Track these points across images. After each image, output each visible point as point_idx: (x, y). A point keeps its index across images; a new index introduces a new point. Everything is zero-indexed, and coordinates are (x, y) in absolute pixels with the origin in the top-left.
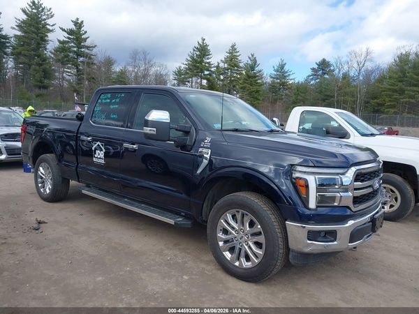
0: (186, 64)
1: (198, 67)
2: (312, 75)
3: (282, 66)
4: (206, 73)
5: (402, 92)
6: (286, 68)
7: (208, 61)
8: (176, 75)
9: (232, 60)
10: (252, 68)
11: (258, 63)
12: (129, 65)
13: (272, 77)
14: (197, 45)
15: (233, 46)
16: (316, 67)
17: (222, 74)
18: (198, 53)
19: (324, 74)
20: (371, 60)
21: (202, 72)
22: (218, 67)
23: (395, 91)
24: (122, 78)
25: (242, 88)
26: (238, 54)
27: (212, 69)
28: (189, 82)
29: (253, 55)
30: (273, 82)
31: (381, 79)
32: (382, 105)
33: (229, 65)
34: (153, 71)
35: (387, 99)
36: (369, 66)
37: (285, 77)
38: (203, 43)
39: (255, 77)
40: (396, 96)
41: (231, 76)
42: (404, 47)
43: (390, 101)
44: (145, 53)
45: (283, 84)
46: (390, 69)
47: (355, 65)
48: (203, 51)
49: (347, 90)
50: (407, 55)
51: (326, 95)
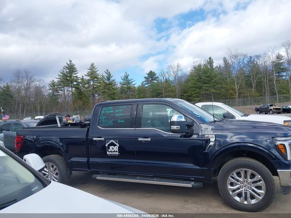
0: (59, 79)
1: (69, 80)
2: (146, 81)
3: (127, 77)
4: (75, 83)
5: (200, 88)
6: (129, 78)
7: (75, 75)
8: (51, 86)
9: (93, 73)
10: (109, 79)
11: (111, 75)
12: (13, 81)
13: (121, 84)
14: (66, 65)
15: (92, 65)
16: (147, 76)
17: (87, 83)
18: (67, 71)
19: (153, 80)
20: (181, 70)
21: (72, 82)
22: (82, 79)
23: (196, 87)
24: (8, 91)
25: (102, 92)
26: (96, 70)
27: (79, 81)
28: (62, 90)
29: (107, 71)
30: (122, 87)
31: (187, 81)
32: (191, 96)
33: (91, 77)
34: (33, 84)
35: (193, 93)
36: (179, 74)
37: (129, 83)
38: (71, 64)
39: (111, 84)
40: (198, 90)
41: (93, 85)
42: (197, 62)
43: (195, 94)
44: (26, 72)
45: (129, 88)
46: (191, 75)
47: (172, 74)
48: (71, 68)
49: (170, 89)
50: (200, 66)
51: (157, 93)
